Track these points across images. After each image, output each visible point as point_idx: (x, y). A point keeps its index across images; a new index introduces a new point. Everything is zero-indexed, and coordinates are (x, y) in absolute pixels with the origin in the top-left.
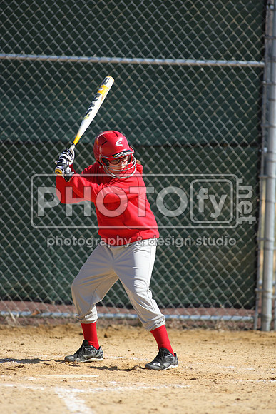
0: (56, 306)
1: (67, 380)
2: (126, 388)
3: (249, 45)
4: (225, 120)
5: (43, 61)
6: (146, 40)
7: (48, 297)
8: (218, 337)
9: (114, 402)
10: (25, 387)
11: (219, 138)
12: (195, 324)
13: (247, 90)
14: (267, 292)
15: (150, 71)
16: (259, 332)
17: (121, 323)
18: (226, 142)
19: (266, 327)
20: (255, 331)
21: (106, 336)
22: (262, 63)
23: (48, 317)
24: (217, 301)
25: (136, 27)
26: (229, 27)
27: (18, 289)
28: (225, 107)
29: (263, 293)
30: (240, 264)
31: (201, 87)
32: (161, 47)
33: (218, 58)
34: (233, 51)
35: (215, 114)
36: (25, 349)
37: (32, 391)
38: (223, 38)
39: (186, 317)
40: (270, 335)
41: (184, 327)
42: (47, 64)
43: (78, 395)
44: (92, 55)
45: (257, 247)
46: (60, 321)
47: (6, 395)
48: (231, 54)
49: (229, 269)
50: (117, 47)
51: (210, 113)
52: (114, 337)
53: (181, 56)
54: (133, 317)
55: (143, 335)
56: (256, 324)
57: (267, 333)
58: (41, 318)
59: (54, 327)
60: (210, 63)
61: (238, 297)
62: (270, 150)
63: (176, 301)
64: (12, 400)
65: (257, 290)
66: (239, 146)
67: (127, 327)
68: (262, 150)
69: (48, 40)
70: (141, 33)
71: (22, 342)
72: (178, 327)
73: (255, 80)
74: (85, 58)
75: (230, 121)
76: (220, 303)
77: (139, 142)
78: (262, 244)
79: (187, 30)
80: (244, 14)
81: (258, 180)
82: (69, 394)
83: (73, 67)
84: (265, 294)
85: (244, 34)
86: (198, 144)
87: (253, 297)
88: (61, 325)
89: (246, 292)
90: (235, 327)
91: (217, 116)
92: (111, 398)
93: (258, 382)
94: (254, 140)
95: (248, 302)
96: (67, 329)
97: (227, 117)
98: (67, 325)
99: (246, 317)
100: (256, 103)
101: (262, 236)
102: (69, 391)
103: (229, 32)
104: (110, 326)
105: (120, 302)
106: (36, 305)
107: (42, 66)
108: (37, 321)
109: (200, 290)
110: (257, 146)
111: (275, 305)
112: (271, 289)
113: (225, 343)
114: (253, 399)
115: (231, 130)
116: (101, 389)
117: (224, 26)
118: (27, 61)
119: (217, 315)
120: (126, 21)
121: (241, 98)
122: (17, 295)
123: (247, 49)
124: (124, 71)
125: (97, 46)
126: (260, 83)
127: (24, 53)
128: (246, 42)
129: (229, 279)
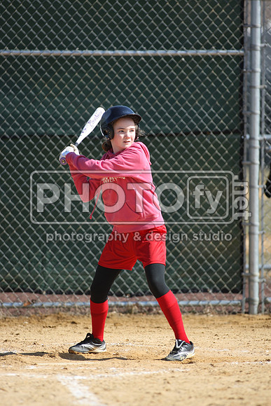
0: (47, 296)
1: (67, 367)
2: (127, 373)
3: (228, 34)
4: (207, 108)
5: (26, 56)
6: (127, 32)
7: (39, 288)
8: (207, 321)
11: (202, 126)
12: (184, 310)
13: (228, 78)
14: (253, 275)
15: (132, 63)
16: (247, 315)
18: (209, 130)
19: (253, 310)
20: (243, 314)
22: (241, 52)
23: (39, 307)
24: (205, 286)
25: (117, 20)
26: (208, 17)
27: (9, 281)
28: (207, 95)
29: (250, 277)
30: (226, 249)
31: (182, 77)
32: (142, 39)
33: (198, 47)
34: (213, 40)
35: (197, 102)
36: (21, 339)
37: (35, 379)
38: (203, 28)
40: (258, 317)
42: (31, 59)
43: (81, 382)
44: (75, 49)
45: (243, 232)
46: (51, 310)
47: (10, 384)
48: (211, 44)
49: (216, 254)
50: (99, 40)
51: (192, 102)
53: (163, 47)
54: (123, 304)
56: (244, 307)
57: (255, 316)
58: (33, 308)
59: (46, 316)
60: (190, 53)
61: (225, 282)
62: (252, 136)
64: (17, 389)
65: (243, 274)
66: (222, 133)
67: (118, 314)
68: (245, 137)
69: (31, 35)
70: (122, 26)
71: (17, 332)
73: (235, 68)
74: (67, 52)
75: (212, 109)
76: (208, 288)
78: (247, 230)
79: (168, 21)
80: (223, 4)
81: (241, 166)
82: (71, 381)
83: (57, 61)
84: (252, 278)
85: (223, 23)
86: (182, 133)
87: (240, 281)
88: (53, 315)
89: (233, 276)
90: (223, 311)
91: (199, 105)
93: (254, 363)
94: (237, 127)
95: (235, 286)
96: (58, 318)
97: (209, 105)
98: (58, 314)
99: (237, 299)
100: (237, 90)
101: (247, 221)
102: (71, 378)
103: (208, 22)
106: (27, 296)
107: (26, 61)
108: (30, 312)
109: (188, 275)
110: (239, 133)
111: (263, 287)
112: (257, 273)
113: (216, 327)
114: (253, 381)
115: (214, 118)
116: (103, 375)
117: (203, 16)
118: (11, 56)
119: (205, 300)
120: (107, 14)
121: (223, 87)
122: (9, 287)
123: (226, 38)
124: (107, 63)
125: (79, 40)
126: (241, 71)
127: (7, 48)
128: (226, 31)
129: (216, 264)
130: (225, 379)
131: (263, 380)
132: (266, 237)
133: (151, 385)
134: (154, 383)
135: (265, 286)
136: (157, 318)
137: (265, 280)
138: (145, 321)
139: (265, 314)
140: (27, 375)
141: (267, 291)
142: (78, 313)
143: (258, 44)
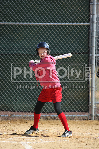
0: (17, 113)
1: (24, 139)
2: (46, 141)
4: (76, 44)
6: (47, 16)
7: (14, 110)
8: (76, 122)
11: (74, 51)
13: (84, 33)
14: (92, 106)
15: (49, 27)
16: (90, 120)
18: (77, 52)
19: (92, 118)
20: (89, 120)
22: (89, 24)
23: (14, 117)
24: (75, 110)
25: (44, 12)
26: (77, 11)
27: (3, 107)
28: (76, 40)
30: (83, 96)
31: (67, 33)
32: (53, 19)
33: (73, 22)
34: (79, 19)
36: (7, 128)
38: (75, 15)
42: (12, 26)
43: (29, 144)
44: (28, 22)
45: (89, 90)
47: (3, 145)
48: (78, 21)
49: (79, 98)
50: (37, 19)
51: (71, 42)
53: (60, 22)
54: (45, 116)
56: (89, 117)
57: (93, 121)
58: (12, 117)
59: (17, 120)
60: (70, 24)
61: (82, 108)
62: (93, 55)
64: (6, 147)
65: (89, 105)
66: (81, 54)
68: (90, 55)
69: (12, 17)
70: (45, 14)
71: (6, 126)
74: (25, 23)
75: (78, 45)
76: (76, 110)
78: (90, 89)
79: (62, 12)
80: (82, 6)
81: (88, 66)
82: (26, 144)
83: (21, 27)
84: (92, 107)
85: (82, 13)
87: (88, 108)
88: (19, 120)
89: (85, 106)
90: (82, 119)
91: (73, 43)
92: (41, 145)
93: (93, 138)
94: (87, 51)
95: (86, 110)
96: (21, 121)
98: (21, 119)
99: (86, 115)
100: (87, 38)
101: (90, 86)
103: (77, 13)
106: (10, 113)
107: (10, 26)
108: (11, 119)
109: (69, 106)
110: (88, 53)
111: (96, 110)
112: (94, 105)
113: (79, 125)
114: (92, 145)
115: (79, 48)
116: (37, 142)
117: (75, 10)
118: (5, 25)
119: (75, 115)
120: (40, 9)
121: (82, 36)
122: (3, 109)
123: (83, 19)
124: (40, 27)
125: (30, 19)
126: (88, 31)
127: (3, 22)
128: (83, 16)
129: (79, 102)
130: (82, 144)
131: (96, 144)
132: (97, 92)
133: (55, 146)
134: (56, 145)
135: (97, 110)
136: (57, 121)
137: (97, 108)
138: (53, 122)
139: (97, 120)
140: (10, 142)
141: (97, 112)
142: (28, 119)
143: (95, 21)
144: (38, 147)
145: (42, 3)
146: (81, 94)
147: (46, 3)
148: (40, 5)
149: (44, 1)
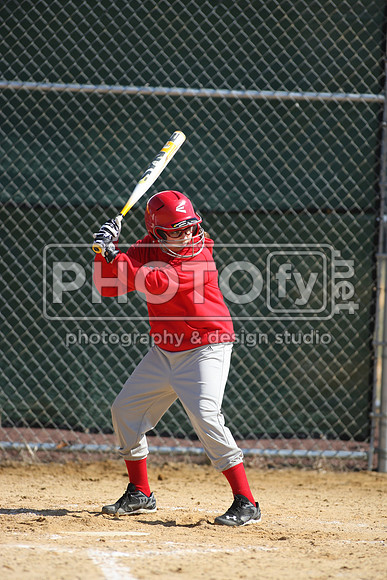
0: (90, 436)
1: (105, 539)
2: (189, 551)
3: (363, 72)
4: (328, 176)
5: (74, 93)
6: (219, 64)
7: (80, 423)
8: (317, 480)
9: (171, 570)
10: (46, 548)
11: (320, 201)
12: (286, 462)
13: (360, 134)
14: (386, 417)
15: (224, 108)
16: (374, 473)
17: (182, 460)
18: (331, 207)
19: (385, 467)
20: (369, 472)
21: (160, 478)
22: (381, 97)
23: (79, 451)
24: (317, 429)
25: (205, 45)
26: (335, 46)
27: (37, 411)
28: (329, 158)
29: (381, 419)
30: (349, 378)
31: (295, 130)
32: (240, 74)
33: (319, 89)
34: (341, 80)
35: (314, 167)
36: (47, 496)
37: (56, 554)
38: (327, 62)
39: (273, 452)
41: (270, 466)
42: (80, 96)
43: (120, 561)
44: (143, 85)
45: (373, 354)
46: (96, 456)
47: (19, 560)
48: (337, 84)
49: (334, 385)
50: (178, 73)
51: (308, 166)
52: (172, 479)
53: (269, 86)
54: (198, 451)
55: (212, 477)
56: (371, 461)
57: (385, 475)
58: (70, 452)
59: (88, 465)
60: (308, 96)
61: (346, 425)
63: (259, 429)
64: (28, 567)
65: (372, 414)
66: (348, 213)
67: (190, 465)
68: (381, 219)
69: (82, 63)
70: (212, 54)
71: (43, 486)
72: (261, 466)
73: (371, 120)
74: (133, 89)
75: (336, 178)
76: (321, 432)
77: (208, 207)
78: (379, 351)
79: (277, 50)
80: (357, 27)
81: (374, 260)
82: (107, 558)
83: (117, 101)
84: (383, 420)
85: (356, 55)
86: (291, 209)
87: (366, 424)
88: (98, 463)
89: (357, 417)
90: (341, 466)
91: (318, 171)
92: (167, 564)
93: (373, 543)
94: (370, 205)
95: (360, 431)
96: (105, 468)
97: (332, 172)
98: (105, 461)
100: (373, 152)
101: (380, 339)
102: (107, 555)
103: (335, 53)
104: (166, 464)
105: (181, 430)
106: (62, 434)
107: (74, 99)
108: (64, 457)
109: (293, 414)
110: (374, 213)
113: (328, 489)
114: (366, 568)
115: (338, 190)
116: (152, 552)
117: (328, 44)
118: (52, 92)
119: (315, 450)
120: (192, 36)
121: (352, 146)
122: (37, 420)
123: (360, 77)
124: (188, 107)
125: (151, 72)
126: (378, 124)
127: (47, 80)
128: (359, 67)
129: (333, 399)
130: (327, 564)
131: (381, 567)
144: (154, 573)
145: (200, 11)
146: (342, 369)
147: (214, 12)
148: (192, 19)
149: (207, 2)
